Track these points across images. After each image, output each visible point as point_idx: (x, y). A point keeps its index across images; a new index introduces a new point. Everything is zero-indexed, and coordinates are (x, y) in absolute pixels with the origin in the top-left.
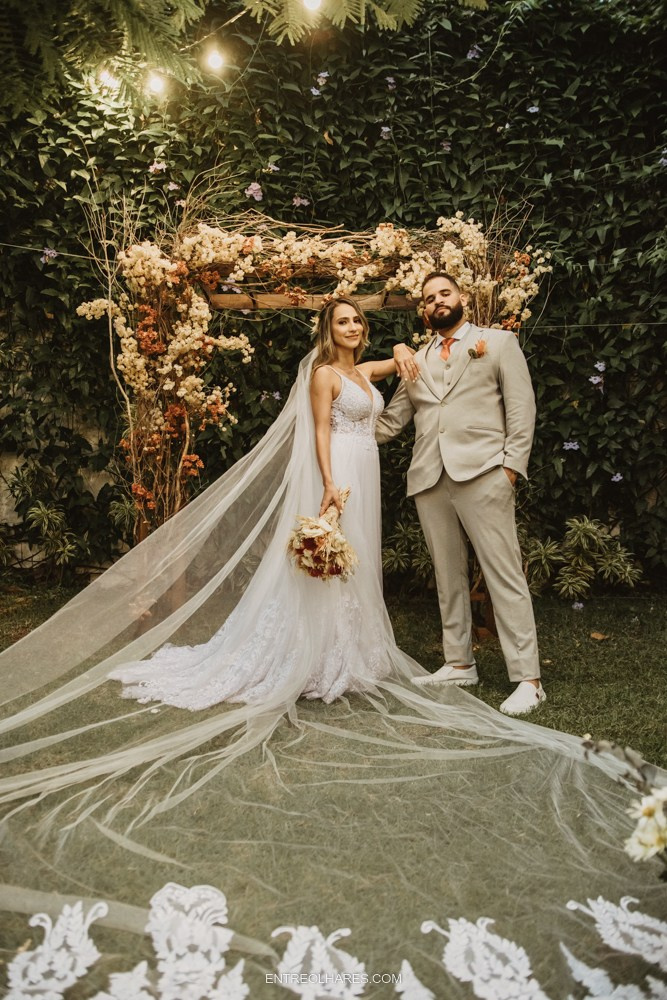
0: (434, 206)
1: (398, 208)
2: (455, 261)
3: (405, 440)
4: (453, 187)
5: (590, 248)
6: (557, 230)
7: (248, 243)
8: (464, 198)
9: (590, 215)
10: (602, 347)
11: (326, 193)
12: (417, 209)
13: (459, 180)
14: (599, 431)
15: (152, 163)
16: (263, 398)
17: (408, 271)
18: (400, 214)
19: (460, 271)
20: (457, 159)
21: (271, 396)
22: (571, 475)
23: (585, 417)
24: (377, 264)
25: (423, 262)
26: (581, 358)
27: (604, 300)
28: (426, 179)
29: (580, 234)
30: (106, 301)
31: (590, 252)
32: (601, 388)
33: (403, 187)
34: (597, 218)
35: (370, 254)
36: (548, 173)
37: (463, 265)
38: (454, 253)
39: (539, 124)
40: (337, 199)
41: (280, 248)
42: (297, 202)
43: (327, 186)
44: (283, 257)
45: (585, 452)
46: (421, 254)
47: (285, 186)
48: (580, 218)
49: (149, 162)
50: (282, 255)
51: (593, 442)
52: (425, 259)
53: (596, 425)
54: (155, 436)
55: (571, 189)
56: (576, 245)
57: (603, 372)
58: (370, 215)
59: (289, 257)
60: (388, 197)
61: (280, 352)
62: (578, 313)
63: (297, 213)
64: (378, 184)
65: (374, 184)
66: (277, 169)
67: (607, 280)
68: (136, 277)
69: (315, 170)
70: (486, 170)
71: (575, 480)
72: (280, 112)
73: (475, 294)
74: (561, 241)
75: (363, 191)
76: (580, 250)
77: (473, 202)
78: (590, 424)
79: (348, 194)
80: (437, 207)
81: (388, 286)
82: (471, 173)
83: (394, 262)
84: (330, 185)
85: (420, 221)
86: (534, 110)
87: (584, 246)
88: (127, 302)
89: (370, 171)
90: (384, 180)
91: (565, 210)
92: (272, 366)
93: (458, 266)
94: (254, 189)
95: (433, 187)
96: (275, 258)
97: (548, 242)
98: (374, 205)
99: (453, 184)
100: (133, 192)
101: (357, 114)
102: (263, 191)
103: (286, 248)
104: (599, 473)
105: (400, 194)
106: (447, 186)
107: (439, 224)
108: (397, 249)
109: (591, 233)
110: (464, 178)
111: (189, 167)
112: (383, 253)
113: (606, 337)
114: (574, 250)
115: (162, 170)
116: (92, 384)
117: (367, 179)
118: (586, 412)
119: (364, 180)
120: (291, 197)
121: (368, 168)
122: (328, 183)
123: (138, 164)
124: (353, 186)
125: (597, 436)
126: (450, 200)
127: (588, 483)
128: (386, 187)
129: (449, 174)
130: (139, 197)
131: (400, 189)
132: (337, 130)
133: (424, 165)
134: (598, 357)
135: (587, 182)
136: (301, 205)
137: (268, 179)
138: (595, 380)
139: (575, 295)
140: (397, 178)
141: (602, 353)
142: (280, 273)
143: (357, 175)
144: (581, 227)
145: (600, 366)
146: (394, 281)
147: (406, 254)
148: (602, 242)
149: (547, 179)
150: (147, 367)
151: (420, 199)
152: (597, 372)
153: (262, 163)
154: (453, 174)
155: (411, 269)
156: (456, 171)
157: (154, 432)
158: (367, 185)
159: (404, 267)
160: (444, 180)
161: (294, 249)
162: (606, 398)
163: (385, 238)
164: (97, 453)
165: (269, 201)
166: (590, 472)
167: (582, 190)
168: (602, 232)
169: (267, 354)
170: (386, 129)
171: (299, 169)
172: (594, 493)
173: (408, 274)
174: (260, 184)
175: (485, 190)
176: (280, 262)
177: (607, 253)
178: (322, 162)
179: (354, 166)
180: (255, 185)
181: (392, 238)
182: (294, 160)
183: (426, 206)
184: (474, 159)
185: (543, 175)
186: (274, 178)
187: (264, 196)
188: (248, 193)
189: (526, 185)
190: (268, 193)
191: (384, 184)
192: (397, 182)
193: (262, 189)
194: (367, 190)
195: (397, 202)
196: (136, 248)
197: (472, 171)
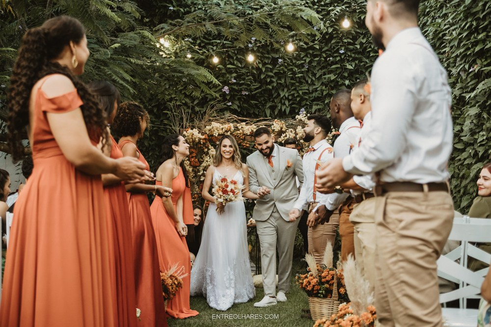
1: (286, 93)
4: (309, 83)
7: (229, 128)
8: (314, 87)
11: (255, 89)
12: (294, 94)
13: (312, 80)
18: (287, 95)
20: (311, 71)
24: (275, 133)
28: (298, 81)
33: (288, 83)
36: (347, 80)
38: (300, 131)
39: (344, 57)
41: (240, 127)
42: (244, 93)
44: (241, 131)
46: (290, 130)
47: (238, 87)
52: (291, 132)
54: (196, 195)
58: (274, 96)
59: (243, 131)
60: (282, 88)
63: (244, 98)
64: (277, 83)
65: (275, 84)
66: (235, 81)
69: (251, 79)
70: (323, 77)
72: (236, 55)
75: (271, 87)
77: (318, 89)
79: (265, 88)
80: (302, 93)
83: (280, 133)
85: (294, 99)
86: (342, 52)
89: (274, 78)
95: (301, 83)
98: (276, 92)
99: (309, 81)
101: (268, 54)
103: (242, 127)
105: (287, 86)
106: (307, 82)
107: (296, 117)
108: (282, 128)
110: (314, 79)
112: (276, 130)
117: (273, 82)
119: (271, 82)
120: (241, 91)
122: (257, 84)
124: (267, 85)
126: (308, 89)
132: (260, 61)
133: (297, 76)
137: (231, 85)
140: (285, 80)
142: (240, 137)
143: (268, 80)
146: (280, 139)
147: (285, 130)
149: (347, 82)
150: (193, 170)
151: (295, 89)
153: (229, 78)
154: (309, 77)
156: (311, 77)
157: (195, 194)
159: (283, 135)
160: (305, 80)
161: (245, 129)
163: (277, 126)
165: (232, 93)
170: (280, 60)
171: (244, 79)
174: (228, 87)
175: (323, 84)
176: (240, 134)
178: (253, 75)
179: (267, 76)
180: (226, 88)
181: (279, 125)
182: (242, 75)
183: (298, 93)
184: (318, 71)
185: (345, 80)
186: (234, 84)
187: (230, 92)
188: (224, 90)
189: (339, 84)
190: (231, 90)
191: (280, 83)
192: (285, 82)
193: (229, 89)
194: (273, 86)
195: (286, 90)
196: (190, 131)
197: (317, 76)
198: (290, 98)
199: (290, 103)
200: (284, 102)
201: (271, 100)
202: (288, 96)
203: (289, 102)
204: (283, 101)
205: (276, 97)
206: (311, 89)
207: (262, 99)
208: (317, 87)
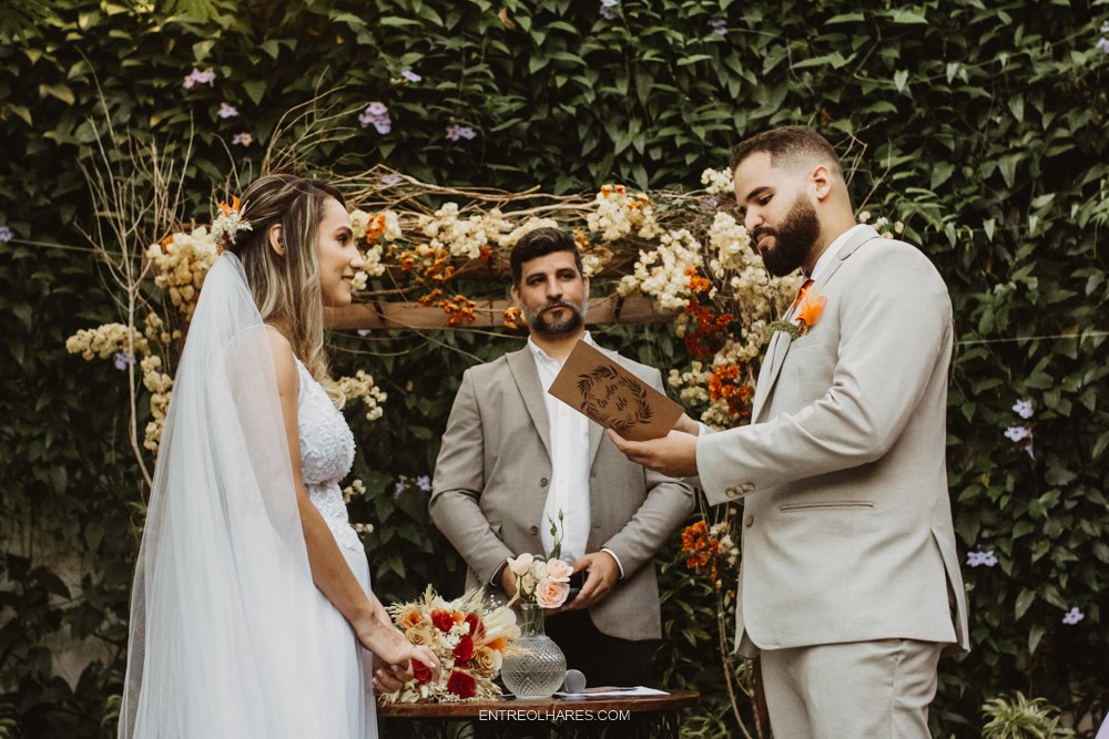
0: (701, 132)
1: (636, 136)
2: (735, 247)
3: (669, 560)
4: (734, 96)
5: (989, 195)
6: (925, 167)
7: (375, 226)
8: (755, 115)
9: (985, 137)
10: (1027, 374)
11: (507, 116)
12: (672, 138)
13: (745, 85)
14: (1031, 529)
15: (189, 71)
16: (400, 487)
17: (654, 265)
18: (640, 146)
19: (746, 259)
20: (738, 48)
21: (413, 484)
22: (987, 615)
23: (1004, 502)
24: (601, 254)
25: (679, 249)
26: (988, 393)
27: (1022, 286)
28: (685, 84)
29: (969, 172)
30: (123, 328)
31: (988, 203)
32: (1029, 448)
33: (643, 98)
34: (998, 141)
35: (589, 236)
36: (902, 70)
37: (750, 250)
38: (731, 233)
40: (525, 125)
41: (431, 230)
42: (455, 133)
43: (505, 104)
44: (437, 245)
45: (1008, 568)
46: (677, 235)
47: (429, 107)
48: (967, 144)
49: (182, 67)
50: (434, 243)
51: (1021, 551)
52: (683, 244)
53: (1026, 517)
55: (947, 93)
56: (963, 191)
57: (1030, 419)
58: (586, 150)
59: (447, 246)
60: (618, 119)
61: (428, 403)
62: (975, 313)
63: (454, 154)
64: (598, 96)
65: (590, 98)
66: (416, 78)
67: (1025, 251)
68: (178, 287)
69: (483, 75)
70: (791, 67)
71: (995, 623)
73: (773, 299)
74: (934, 186)
75: (571, 110)
76: (971, 200)
77: (773, 121)
78: (1016, 515)
79: (545, 115)
80: (707, 133)
81: (621, 289)
82: (765, 72)
83: (629, 249)
84: (512, 101)
85: (675, 160)
87: (977, 193)
88: (158, 328)
89: (583, 75)
90: (609, 90)
91: (939, 130)
92: (412, 428)
93: (742, 253)
94: (376, 114)
95: (699, 98)
96: (424, 248)
97: (909, 190)
98: (592, 133)
99: (735, 90)
100: (154, 122)
102: (392, 117)
103: (441, 230)
104: (1040, 608)
105: (639, 112)
106: (723, 95)
107: (704, 180)
108: (635, 227)
109: (987, 170)
110: (753, 80)
111: (255, 75)
112: (611, 234)
113: (1031, 352)
114: (960, 200)
115: (208, 83)
116: (71, 471)
117: (581, 89)
118: (1006, 493)
119: (573, 90)
120: (443, 124)
121: (579, 70)
122: (509, 97)
123: (163, 72)
124: (553, 102)
125: (1028, 538)
126: (730, 122)
127: (1021, 630)
128: (614, 101)
129: (726, 74)
130: (164, 129)
131: (638, 102)
132: (521, 6)
133: (681, 62)
134: (1020, 391)
135: (974, 81)
136: (462, 139)
137: (400, 94)
138: (1016, 434)
139: (969, 281)
140: (632, 85)
141: (1027, 383)
142: (432, 273)
143: (561, 81)
144: (970, 159)
145: (1024, 408)
146: (629, 281)
147: (651, 235)
148: (1009, 185)
149: (900, 81)
151: (675, 121)
152: (1018, 420)
153: (391, 67)
154: (733, 74)
155: (659, 262)
156: (739, 70)
158: (579, 100)
159: (647, 258)
160: (717, 84)
161: (456, 232)
162: (1042, 466)
163: (613, 211)
164: (76, 603)
165: (404, 133)
166: (1022, 606)
167: (967, 95)
168: (1008, 166)
169: (404, 406)
171: (456, 77)
172: (1032, 648)
173: (654, 270)
174: (386, 105)
175: (791, 101)
176: (432, 256)
177: (1020, 203)
178: (496, 61)
179: (556, 67)
180: (377, 109)
181: (625, 210)
182: (446, 61)
183: (687, 132)
184: (769, 47)
185: (894, 73)
186: (411, 93)
187: (394, 126)
188: (365, 120)
189: (865, 91)
190: (400, 119)
191: (610, 96)
192: (633, 92)
193: (390, 114)
194: (580, 108)
195: (635, 126)
196: (180, 239)
197: (767, 68)
198: (656, 155)
199: (659, 175)
200: (631, 175)
201: (574, 167)
202: (648, 147)
203: (650, 176)
204: (625, 172)
205: (596, 157)
206: (741, 122)
207: (535, 162)
208: (767, 113)
